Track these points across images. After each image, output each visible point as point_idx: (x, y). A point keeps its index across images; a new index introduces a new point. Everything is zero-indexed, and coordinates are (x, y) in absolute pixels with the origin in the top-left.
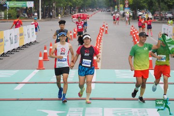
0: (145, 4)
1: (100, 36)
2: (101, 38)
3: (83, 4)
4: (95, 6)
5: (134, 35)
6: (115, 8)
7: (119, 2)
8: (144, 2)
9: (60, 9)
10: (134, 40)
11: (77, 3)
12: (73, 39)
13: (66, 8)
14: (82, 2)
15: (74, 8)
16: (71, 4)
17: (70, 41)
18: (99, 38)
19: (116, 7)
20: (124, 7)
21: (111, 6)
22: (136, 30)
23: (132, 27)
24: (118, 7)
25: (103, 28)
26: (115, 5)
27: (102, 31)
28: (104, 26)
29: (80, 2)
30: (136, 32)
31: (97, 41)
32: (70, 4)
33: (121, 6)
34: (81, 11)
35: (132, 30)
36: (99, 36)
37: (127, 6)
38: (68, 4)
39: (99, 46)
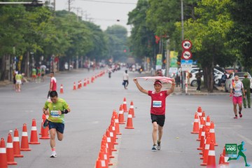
0: (234, 51)
1: (111, 134)
2: (114, 139)
3: (70, 49)
4: (104, 54)
5: (203, 134)
6: (155, 60)
7: (168, 46)
8: (233, 46)
9: (8, 62)
10: (202, 145)
11: (55, 45)
12: (39, 141)
13: (25, 57)
14: (68, 44)
15: (48, 59)
16: (39, 48)
17: (31, 147)
18: (109, 140)
19: (159, 57)
20: (180, 59)
21: (147, 54)
22: (208, 120)
23: (199, 110)
24: (164, 58)
25: (121, 112)
26: (157, 53)
27: (117, 121)
28: (124, 107)
29: (63, 44)
30: (208, 124)
31: (103, 148)
32: (36, 47)
33: (173, 55)
34: (66, 66)
35: (197, 120)
36: (108, 134)
37: (187, 55)
38: (29, 49)
39: (107, 162)
